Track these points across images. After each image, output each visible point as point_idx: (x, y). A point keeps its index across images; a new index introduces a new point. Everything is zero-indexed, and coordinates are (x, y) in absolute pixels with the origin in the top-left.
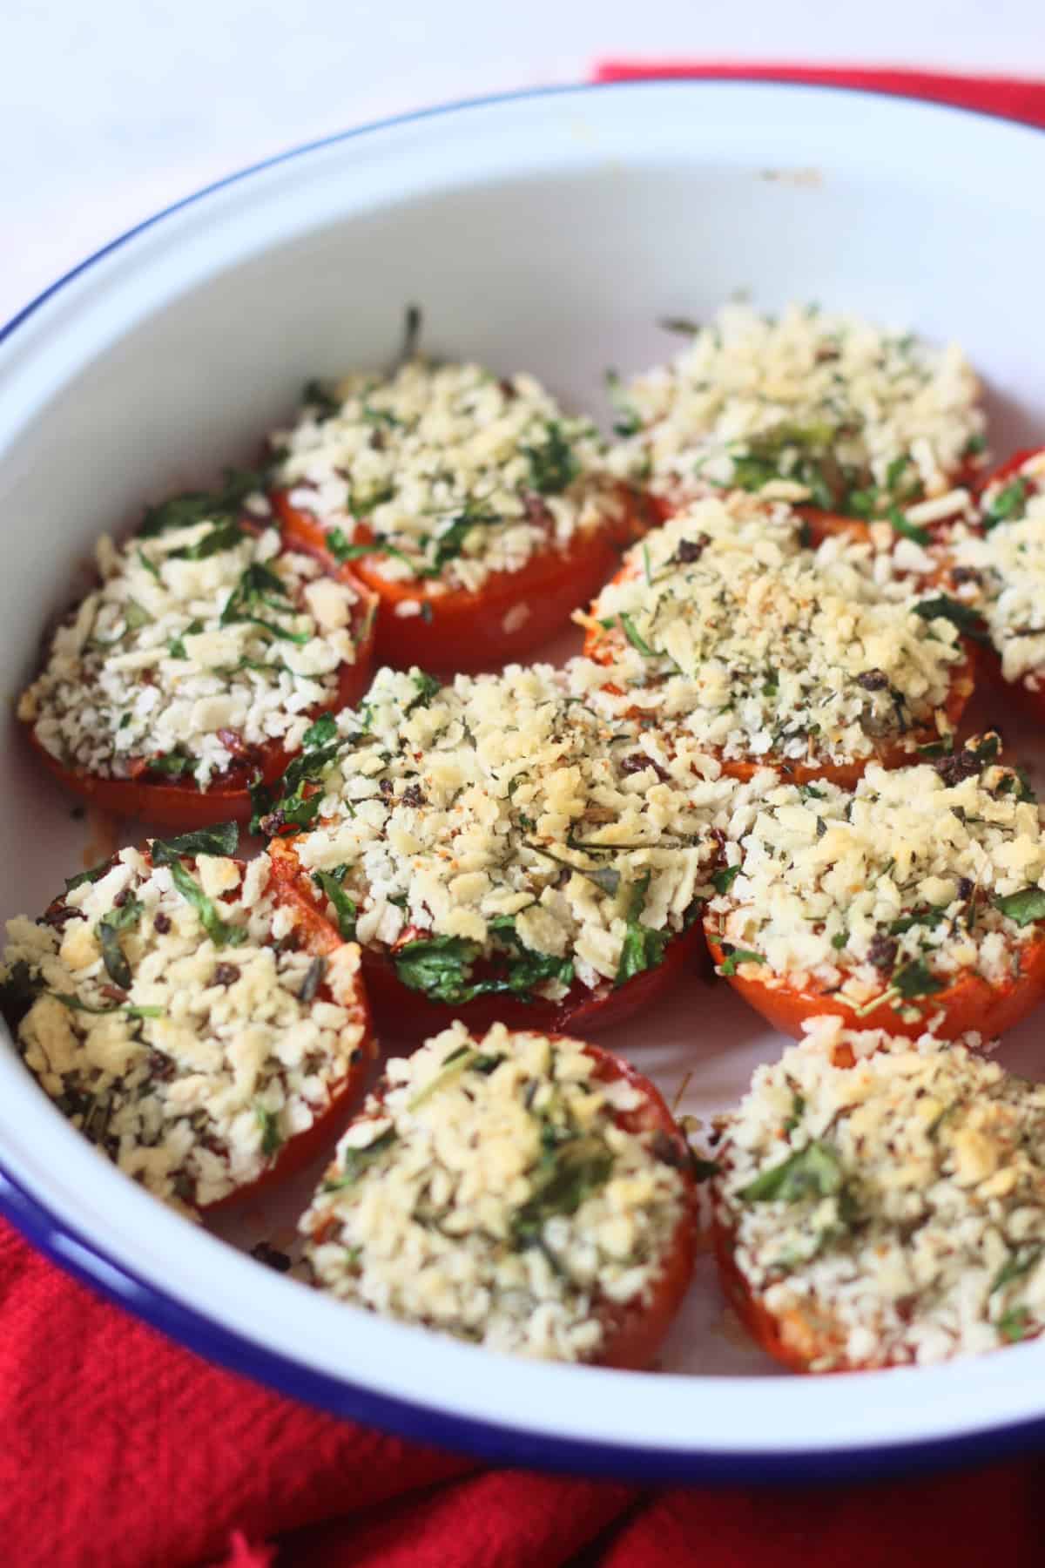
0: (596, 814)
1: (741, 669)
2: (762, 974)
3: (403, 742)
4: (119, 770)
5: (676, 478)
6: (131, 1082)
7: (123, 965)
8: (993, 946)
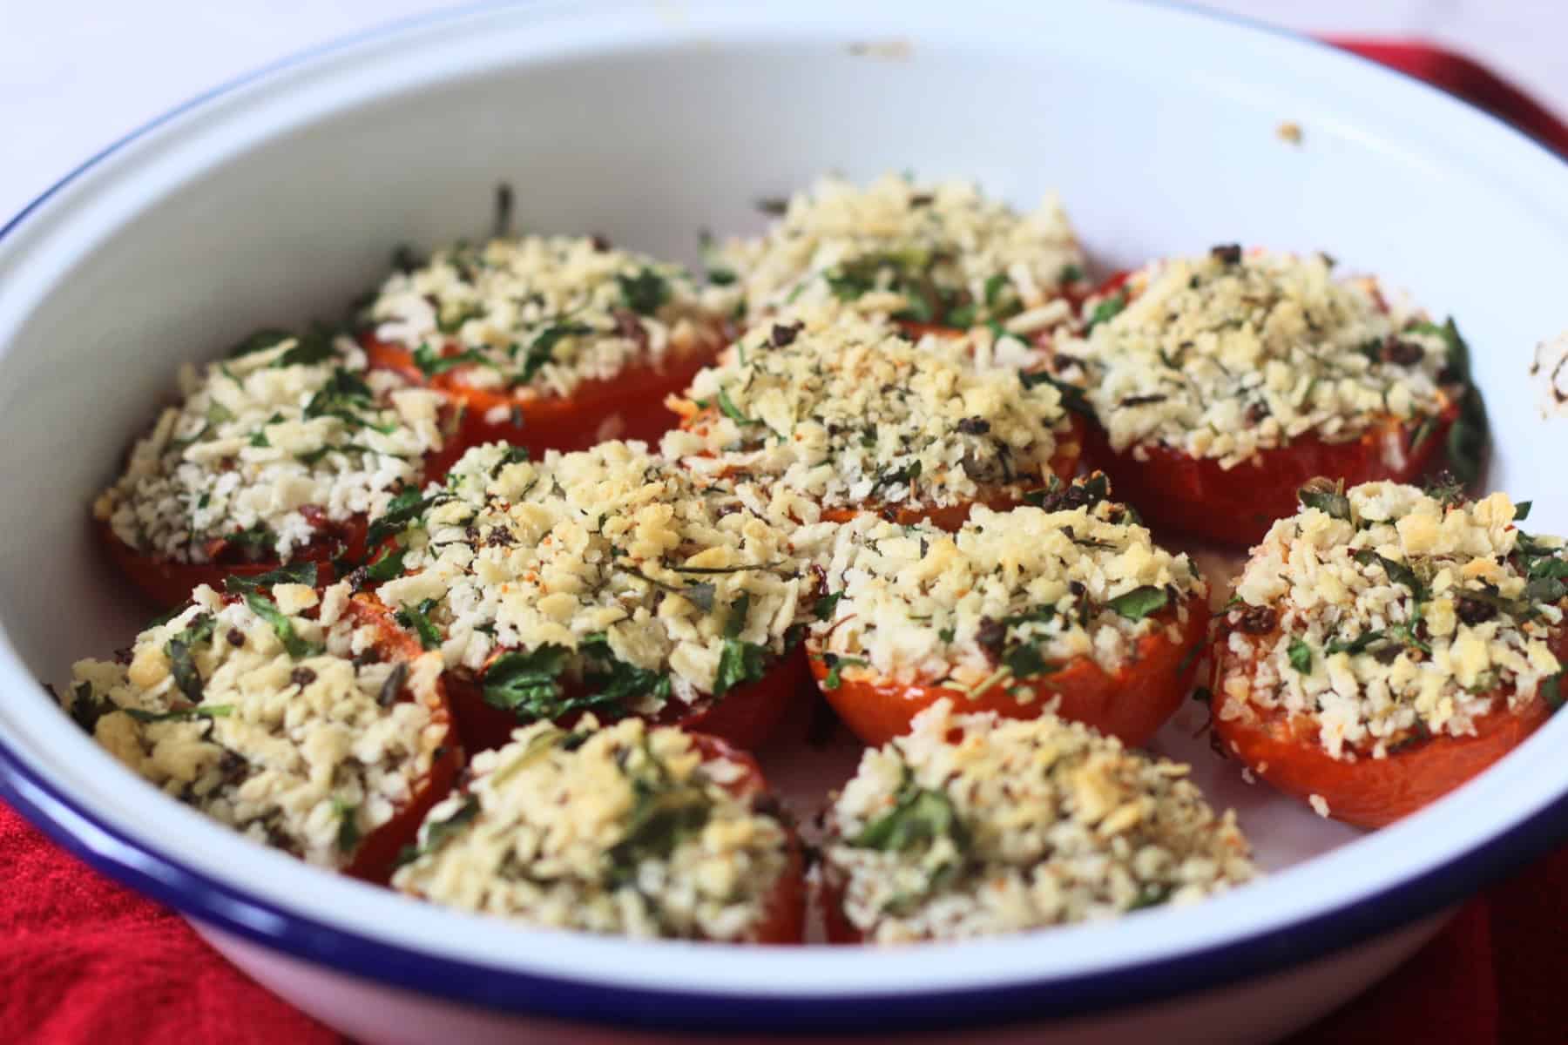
1: (839, 423)
2: (867, 675)
3: (490, 498)
4: (197, 554)
6: (200, 789)
7: (194, 676)
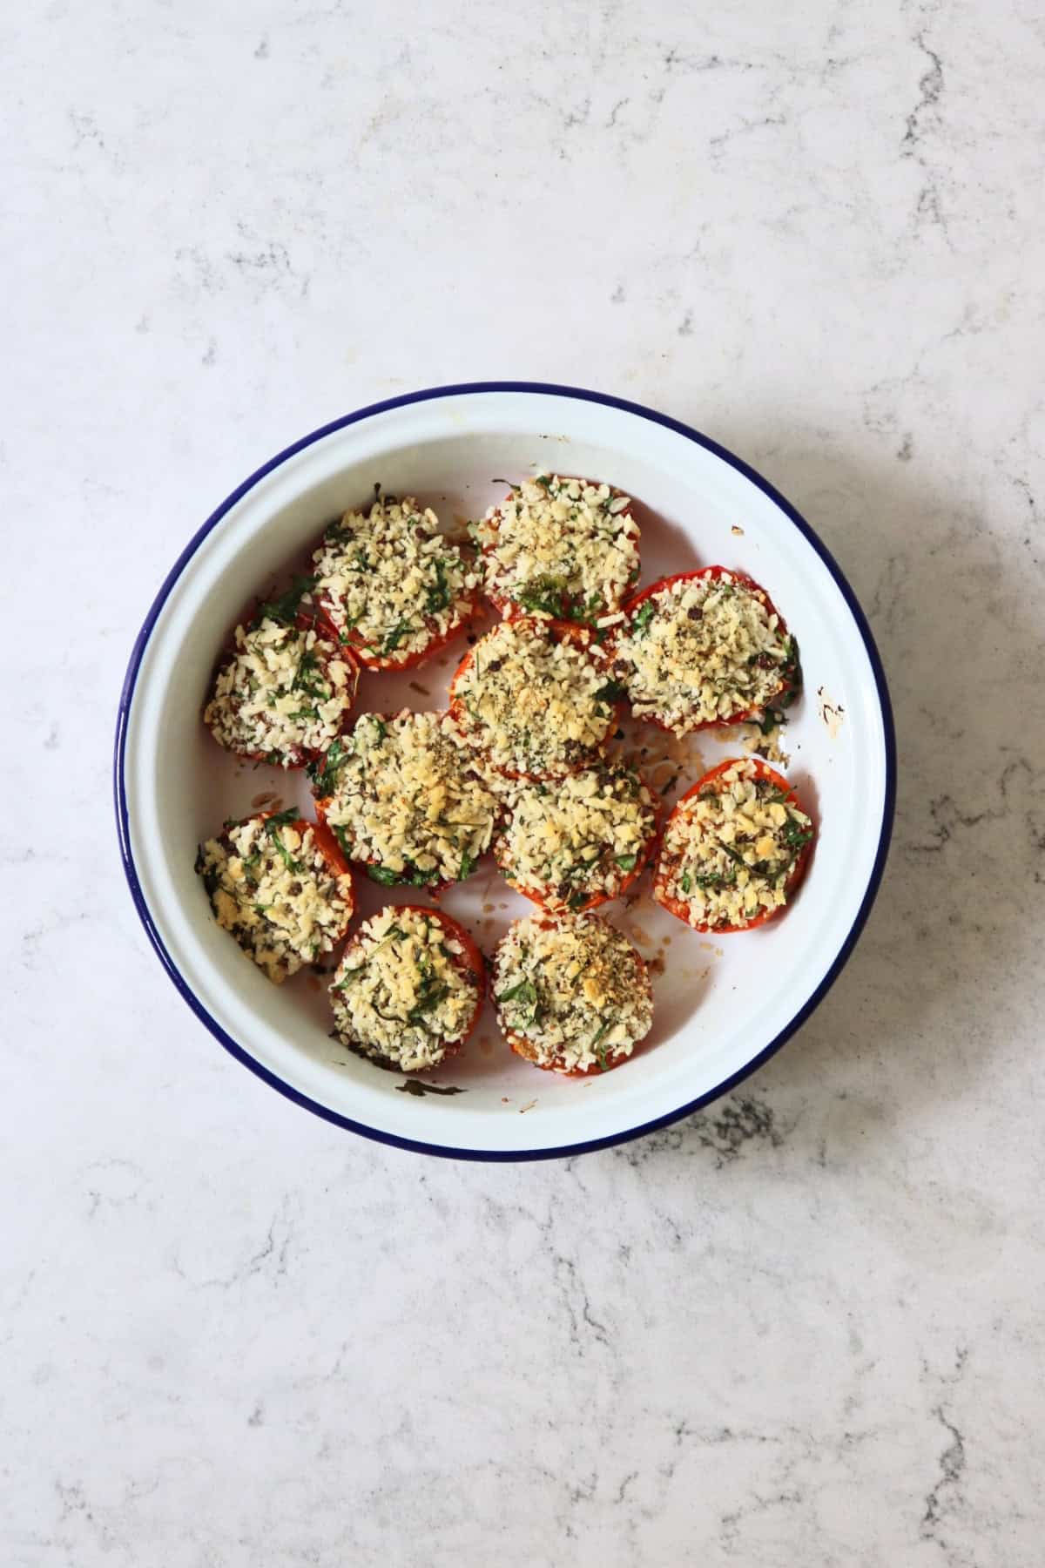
0: (451, 803)
3: (370, 764)
4: (249, 752)
5: (497, 587)
6: (259, 928)
7: (254, 880)
8: (610, 881)
